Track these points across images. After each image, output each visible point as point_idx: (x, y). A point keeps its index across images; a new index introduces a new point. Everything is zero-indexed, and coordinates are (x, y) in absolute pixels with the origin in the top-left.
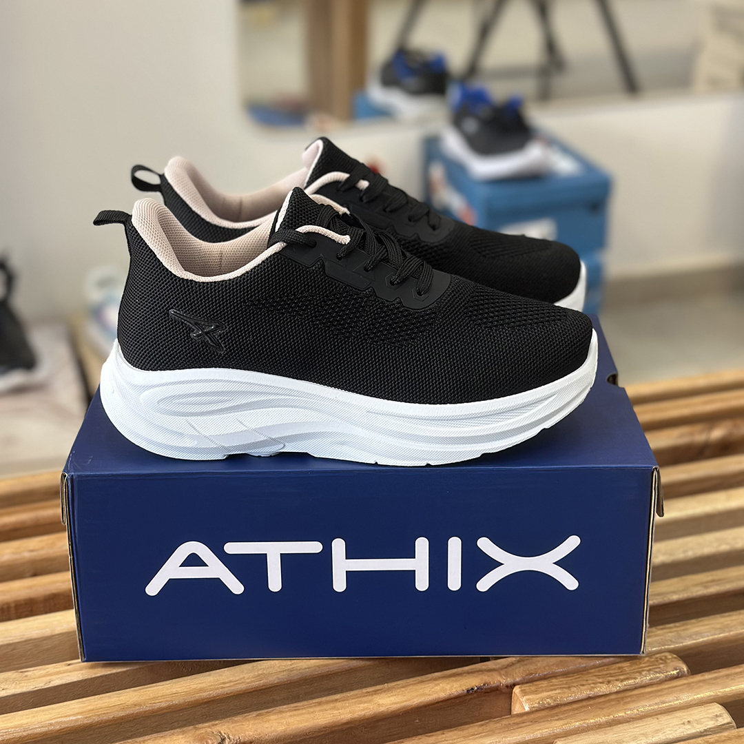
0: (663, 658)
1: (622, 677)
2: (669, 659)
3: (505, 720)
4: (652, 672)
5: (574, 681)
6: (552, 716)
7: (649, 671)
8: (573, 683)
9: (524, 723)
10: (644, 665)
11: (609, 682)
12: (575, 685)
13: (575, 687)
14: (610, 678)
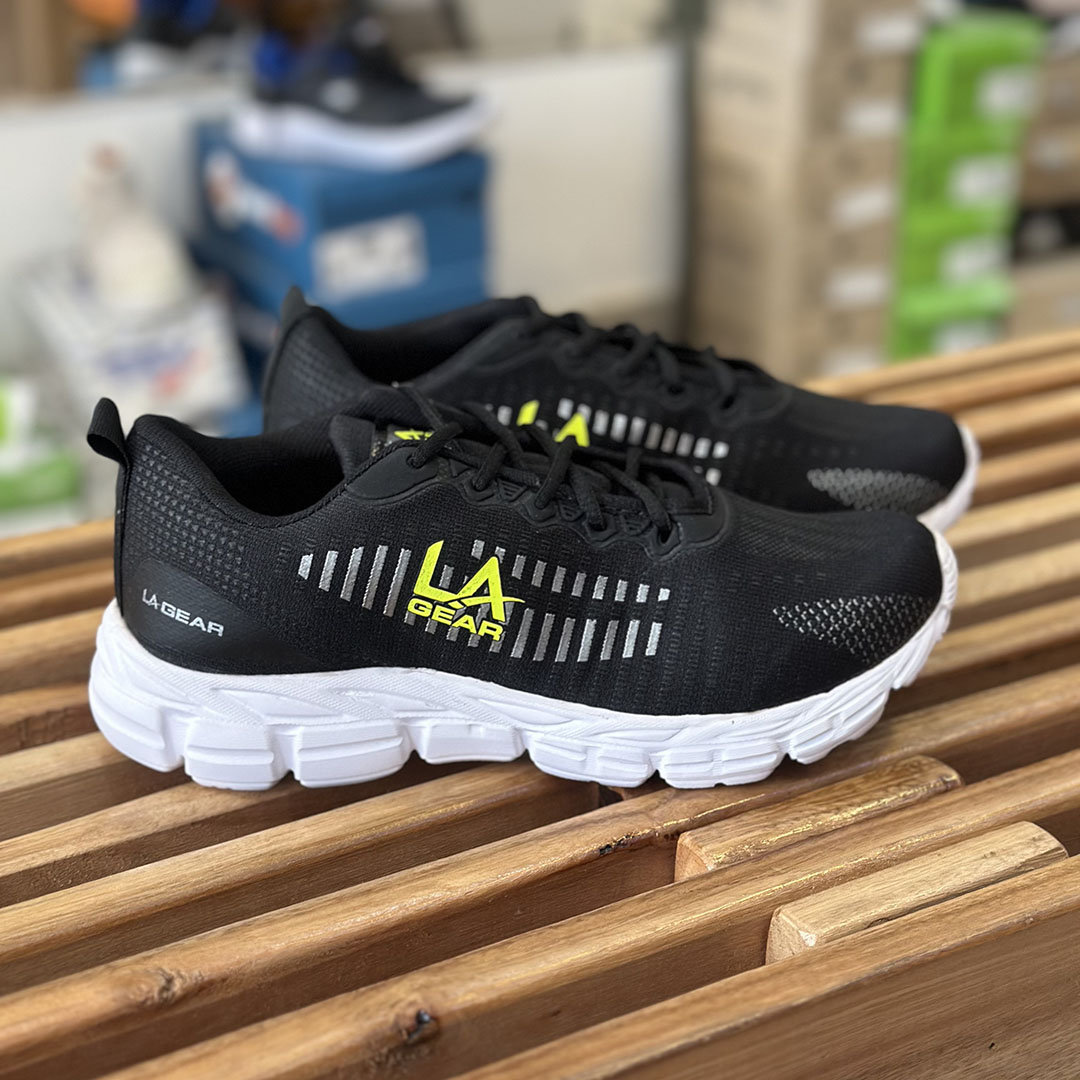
0: (916, 764)
1: (857, 800)
2: (925, 765)
3: (683, 886)
4: (903, 787)
6: (760, 871)
7: (899, 785)
8: (778, 817)
9: (716, 886)
10: (887, 779)
11: (838, 809)
12: (783, 820)
13: (784, 823)
14: (839, 804)
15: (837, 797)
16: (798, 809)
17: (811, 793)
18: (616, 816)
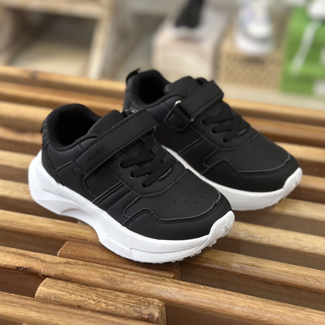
0: (151, 302)
1: (110, 303)
2: (155, 305)
3: (9, 296)
4: (132, 309)
5: (81, 291)
6: (37, 308)
7: (131, 306)
8: (78, 292)
9: (17, 304)
10: (133, 301)
11: (99, 302)
12: (77, 293)
13: (76, 295)
14: (102, 300)
15: (107, 297)
16: (88, 293)
17: (103, 290)
18: (38, 259)
